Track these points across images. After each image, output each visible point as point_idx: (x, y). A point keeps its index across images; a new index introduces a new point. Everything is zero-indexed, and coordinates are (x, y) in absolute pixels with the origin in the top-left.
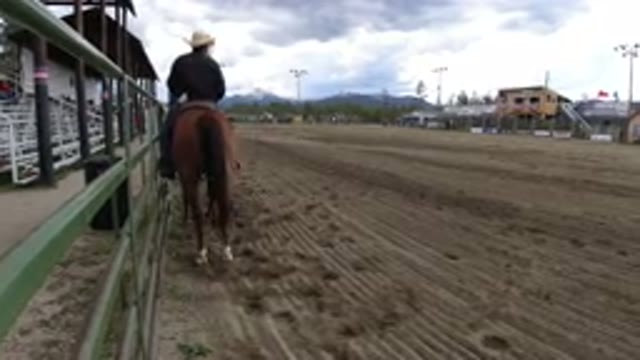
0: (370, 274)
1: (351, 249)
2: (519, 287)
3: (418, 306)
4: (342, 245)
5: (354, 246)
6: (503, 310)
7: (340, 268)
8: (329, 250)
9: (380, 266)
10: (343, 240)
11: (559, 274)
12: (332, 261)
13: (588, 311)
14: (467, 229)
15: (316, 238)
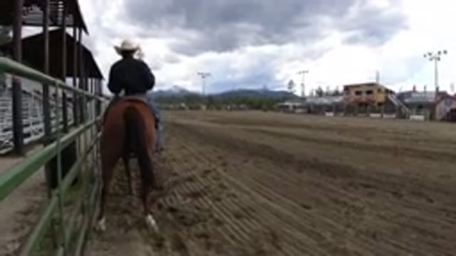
0: (246, 221)
1: (234, 202)
2: (354, 228)
3: (280, 244)
4: (228, 200)
5: (236, 200)
6: (341, 246)
7: (225, 217)
8: (219, 204)
9: (253, 214)
10: (228, 195)
11: (383, 218)
12: (219, 211)
13: (404, 245)
14: (318, 185)
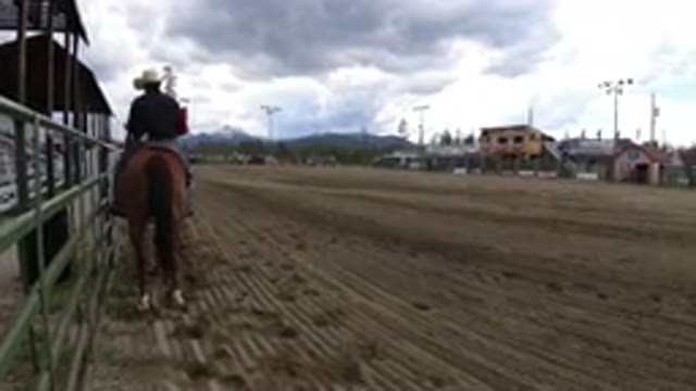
0: (332, 329)
1: (316, 304)
4: (305, 298)
5: (317, 299)
7: (300, 324)
8: (290, 304)
9: (343, 320)
10: (306, 293)
11: (533, 321)
12: (291, 316)
13: (562, 360)
14: (440, 275)
15: (276, 291)
